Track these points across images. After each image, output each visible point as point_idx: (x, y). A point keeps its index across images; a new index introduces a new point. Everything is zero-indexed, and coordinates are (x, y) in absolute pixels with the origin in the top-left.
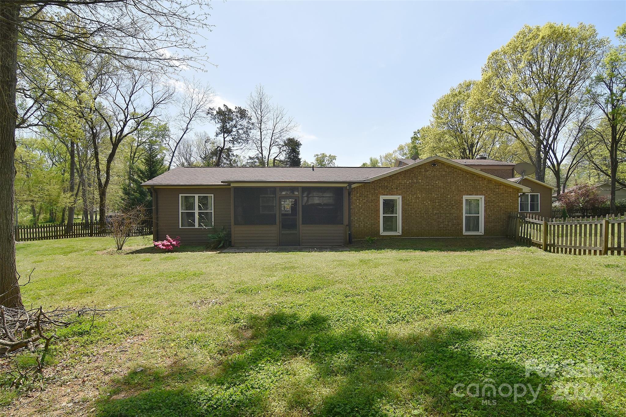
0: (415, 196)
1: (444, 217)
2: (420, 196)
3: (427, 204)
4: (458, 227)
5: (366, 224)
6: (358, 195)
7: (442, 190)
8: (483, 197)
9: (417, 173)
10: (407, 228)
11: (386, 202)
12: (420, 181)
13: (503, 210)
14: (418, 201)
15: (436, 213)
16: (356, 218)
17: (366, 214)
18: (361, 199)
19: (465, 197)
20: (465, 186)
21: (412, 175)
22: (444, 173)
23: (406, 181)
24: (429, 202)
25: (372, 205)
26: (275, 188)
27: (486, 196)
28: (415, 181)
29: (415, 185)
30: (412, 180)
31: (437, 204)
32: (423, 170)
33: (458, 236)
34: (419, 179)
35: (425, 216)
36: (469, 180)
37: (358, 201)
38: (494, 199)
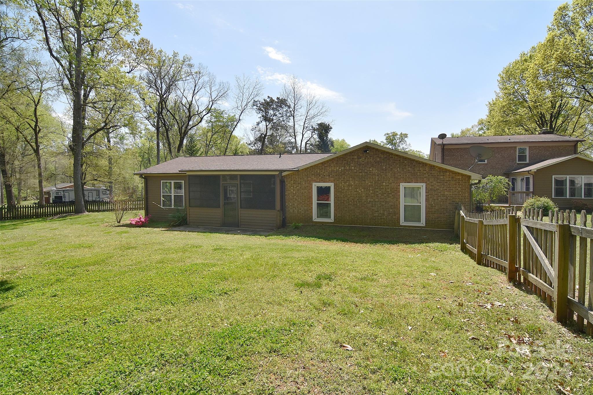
0: (347, 184)
1: (379, 206)
2: (353, 184)
3: (360, 192)
4: (394, 217)
5: (300, 210)
6: (292, 182)
7: (377, 177)
8: (424, 185)
9: (349, 160)
10: (340, 215)
11: (319, 189)
12: (353, 168)
13: (450, 200)
14: (350, 188)
15: (370, 201)
16: (290, 204)
17: (299, 200)
18: (295, 186)
19: (402, 186)
20: (402, 172)
21: (344, 162)
22: (378, 159)
23: (338, 168)
24: (363, 190)
25: (305, 192)
26: (218, 176)
27: (428, 184)
28: (348, 168)
29: (347, 172)
30: (344, 167)
31: (371, 192)
32: (356, 157)
33: (395, 226)
34: (352, 166)
35: (358, 204)
36: (407, 167)
37: (292, 188)
38: (438, 188)
